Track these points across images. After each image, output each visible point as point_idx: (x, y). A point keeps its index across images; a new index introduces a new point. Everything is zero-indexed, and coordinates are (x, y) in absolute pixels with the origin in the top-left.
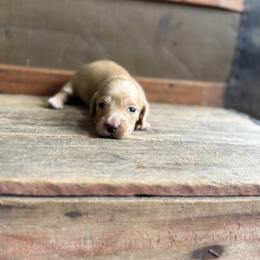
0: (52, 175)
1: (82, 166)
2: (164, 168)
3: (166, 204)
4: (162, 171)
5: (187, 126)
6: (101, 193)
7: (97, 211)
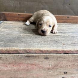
0: (40, 47)
1: (47, 44)
2: (71, 45)
3: (73, 56)
4: (71, 46)
5: (74, 31)
6: (54, 52)
7: (53, 57)
